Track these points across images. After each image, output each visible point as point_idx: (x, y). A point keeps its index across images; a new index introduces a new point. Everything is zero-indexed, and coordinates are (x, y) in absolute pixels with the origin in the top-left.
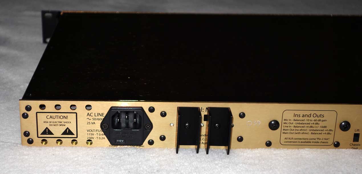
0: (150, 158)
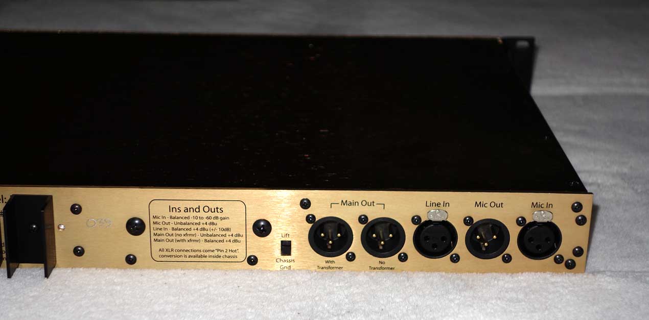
0: (335, 289)
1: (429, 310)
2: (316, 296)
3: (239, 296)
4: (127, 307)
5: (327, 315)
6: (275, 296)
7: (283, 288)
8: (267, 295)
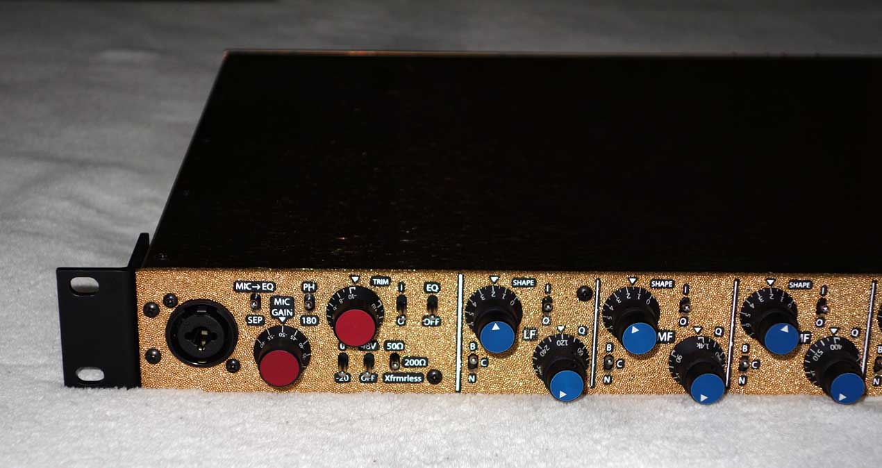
1: (564, 456)
2: (400, 436)
3: (289, 437)
4: (125, 453)
5: (416, 463)
6: (341, 437)
7: (351, 424)
8: (329, 434)
